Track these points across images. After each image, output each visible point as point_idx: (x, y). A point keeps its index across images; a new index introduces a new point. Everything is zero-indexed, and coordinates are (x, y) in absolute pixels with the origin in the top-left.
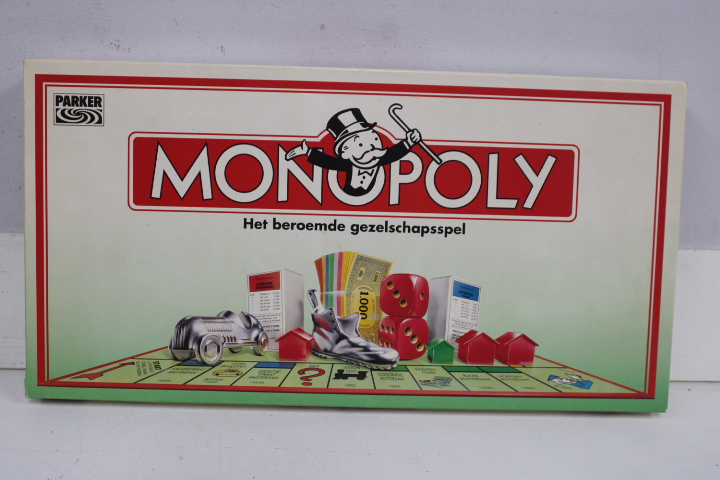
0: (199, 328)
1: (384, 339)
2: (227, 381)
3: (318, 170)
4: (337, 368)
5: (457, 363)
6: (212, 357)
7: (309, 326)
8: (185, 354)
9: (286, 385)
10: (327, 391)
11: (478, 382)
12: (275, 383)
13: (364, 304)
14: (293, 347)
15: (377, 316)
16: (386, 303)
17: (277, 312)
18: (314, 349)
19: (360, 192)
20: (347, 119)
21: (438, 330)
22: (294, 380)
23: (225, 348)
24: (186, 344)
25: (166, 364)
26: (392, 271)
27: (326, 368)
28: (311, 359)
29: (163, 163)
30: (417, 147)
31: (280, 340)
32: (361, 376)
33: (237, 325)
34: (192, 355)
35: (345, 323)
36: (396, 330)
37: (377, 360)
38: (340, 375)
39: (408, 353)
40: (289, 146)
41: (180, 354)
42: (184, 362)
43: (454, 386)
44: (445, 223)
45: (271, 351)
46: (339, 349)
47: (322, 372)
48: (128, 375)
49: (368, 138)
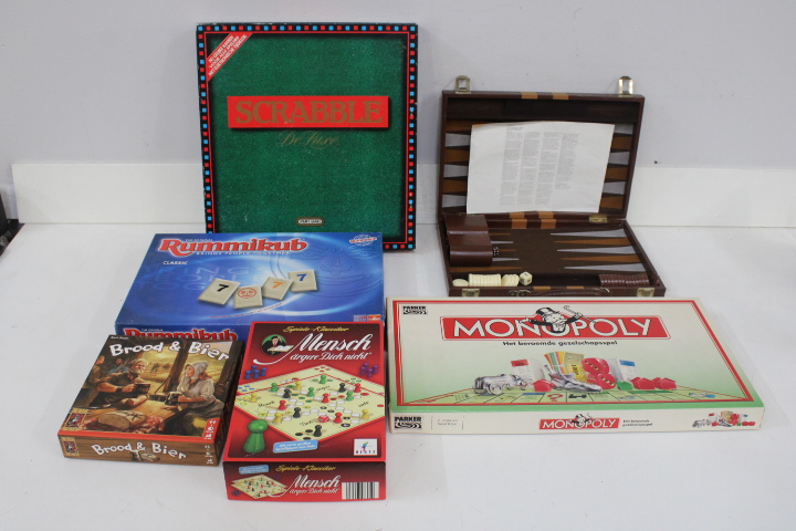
0: (487, 381)
1: (590, 382)
2: (509, 401)
3: (536, 326)
4: (569, 394)
5: (634, 390)
6: (497, 391)
7: (548, 379)
8: (482, 391)
9: (542, 401)
10: (567, 403)
11: (650, 397)
12: (537, 401)
13: (575, 369)
14: (541, 387)
15: (583, 374)
16: (586, 368)
17: (530, 374)
18: (555, 387)
19: (559, 332)
20: (544, 311)
21: (618, 377)
22: (546, 399)
23: (504, 388)
24: (481, 386)
25: (472, 395)
26: (585, 357)
27: (564, 394)
28: (553, 391)
29: (458, 326)
30: (581, 318)
31: (534, 384)
32: (584, 396)
33: (509, 379)
34: (486, 391)
35: (567, 376)
36: (596, 377)
37: (590, 390)
38: (571, 396)
39: (607, 387)
40: (519, 319)
41: (479, 391)
42: (482, 394)
43: (637, 399)
44: (606, 341)
45: (530, 388)
46: (567, 386)
47: (561, 396)
48: (452, 400)
49: (557, 316)
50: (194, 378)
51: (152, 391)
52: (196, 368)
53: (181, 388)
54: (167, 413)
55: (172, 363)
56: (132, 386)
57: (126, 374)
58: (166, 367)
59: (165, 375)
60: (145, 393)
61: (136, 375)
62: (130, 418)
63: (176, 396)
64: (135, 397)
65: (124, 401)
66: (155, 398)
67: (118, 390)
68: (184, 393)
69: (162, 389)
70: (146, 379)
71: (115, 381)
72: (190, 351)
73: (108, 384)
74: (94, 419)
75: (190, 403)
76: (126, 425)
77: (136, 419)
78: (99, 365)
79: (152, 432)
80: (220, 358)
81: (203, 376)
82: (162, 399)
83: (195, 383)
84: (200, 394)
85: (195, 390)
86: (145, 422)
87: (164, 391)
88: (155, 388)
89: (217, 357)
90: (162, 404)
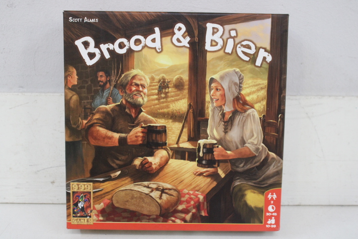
50: (228, 109)
51: (171, 139)
52: (225, 85)
53: (214, 132)
54: (206, 184)
55: (186, 77)
56: (137, 131)
57: (121, 107)
58: (179, 86)
59: (182, 105)
60: (163, 145)
61: (138, 108)
62: (155, 194)
63: (209, 149)
64: (152, 154)
65: (137, 162)
66: (180, 154)
67: (122, 141)
68: (220, 142)
69: (185, 136)
70: (156, 115)
71: (110, 122)
72: (208, 47)
73: (103, 131)
74: (106, 200)
75: (233, 162)
76: (154, 210)
77: (165, 196)
78: (73, 89)
79: (194, 218)
80: (259, 62)
81: (241, 104)
82: (191, 155)
83: (232, 120)
84: (243, 142)
85: (234, 135)
86: (178, 201)
87: (190, 139)
88: (176, 133)
89: (253, 58)
90: (192, 165)
